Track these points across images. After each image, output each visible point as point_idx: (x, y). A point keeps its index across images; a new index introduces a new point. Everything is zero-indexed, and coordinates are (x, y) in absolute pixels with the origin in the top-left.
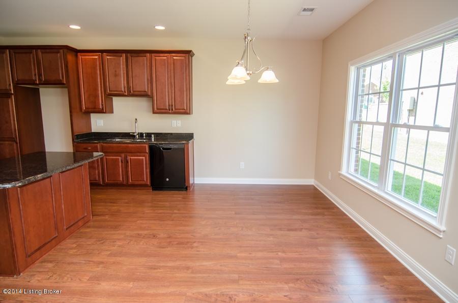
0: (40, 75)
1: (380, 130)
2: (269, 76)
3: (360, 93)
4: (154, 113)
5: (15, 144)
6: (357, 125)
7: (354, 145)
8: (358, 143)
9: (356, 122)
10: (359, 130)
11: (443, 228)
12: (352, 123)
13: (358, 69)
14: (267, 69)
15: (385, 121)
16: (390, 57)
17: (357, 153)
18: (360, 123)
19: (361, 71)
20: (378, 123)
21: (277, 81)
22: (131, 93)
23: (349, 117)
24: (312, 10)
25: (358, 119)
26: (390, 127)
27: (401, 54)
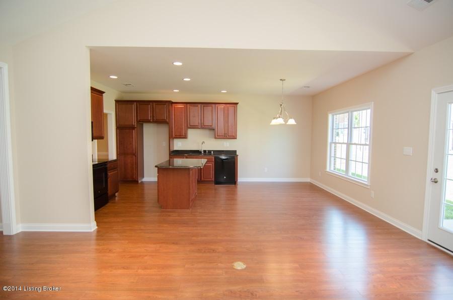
0: (153, 117)
1: (345, 146)
2: (292, 122)
3: (334, 127)
4: (215, 138)
5: (134, 157)
6: (334, 144)
7: (333, 155)
8: (335, 154)
9: (334, 143)
10: (335, 147)
11: (369, 184)
12: (331, 143)
13: (333, 115)
14: (291, 118)
15: (347, 142)
16: (347, 112)
17: (335, 159)
18: (335, 143)
19: (335, 116)
20: (343, 143)
21: (295, 123)
22: (203, 127)
23: (329, 140)
24: (308, 87)
25: (334, 141)
26: (349, 144)
27: (352, 112)
